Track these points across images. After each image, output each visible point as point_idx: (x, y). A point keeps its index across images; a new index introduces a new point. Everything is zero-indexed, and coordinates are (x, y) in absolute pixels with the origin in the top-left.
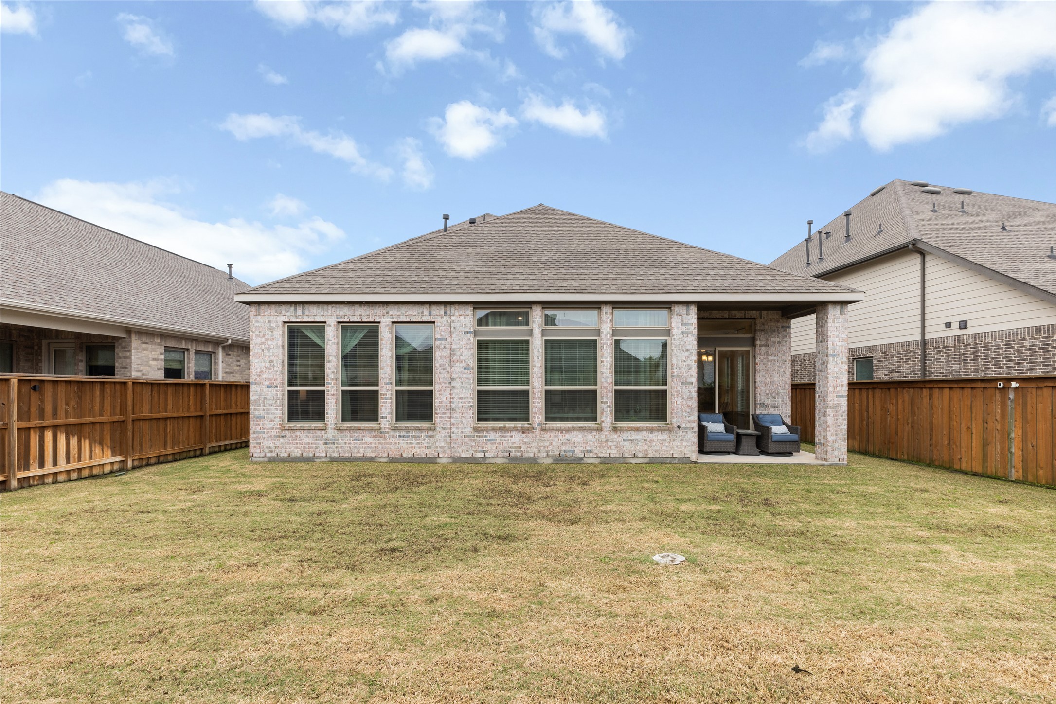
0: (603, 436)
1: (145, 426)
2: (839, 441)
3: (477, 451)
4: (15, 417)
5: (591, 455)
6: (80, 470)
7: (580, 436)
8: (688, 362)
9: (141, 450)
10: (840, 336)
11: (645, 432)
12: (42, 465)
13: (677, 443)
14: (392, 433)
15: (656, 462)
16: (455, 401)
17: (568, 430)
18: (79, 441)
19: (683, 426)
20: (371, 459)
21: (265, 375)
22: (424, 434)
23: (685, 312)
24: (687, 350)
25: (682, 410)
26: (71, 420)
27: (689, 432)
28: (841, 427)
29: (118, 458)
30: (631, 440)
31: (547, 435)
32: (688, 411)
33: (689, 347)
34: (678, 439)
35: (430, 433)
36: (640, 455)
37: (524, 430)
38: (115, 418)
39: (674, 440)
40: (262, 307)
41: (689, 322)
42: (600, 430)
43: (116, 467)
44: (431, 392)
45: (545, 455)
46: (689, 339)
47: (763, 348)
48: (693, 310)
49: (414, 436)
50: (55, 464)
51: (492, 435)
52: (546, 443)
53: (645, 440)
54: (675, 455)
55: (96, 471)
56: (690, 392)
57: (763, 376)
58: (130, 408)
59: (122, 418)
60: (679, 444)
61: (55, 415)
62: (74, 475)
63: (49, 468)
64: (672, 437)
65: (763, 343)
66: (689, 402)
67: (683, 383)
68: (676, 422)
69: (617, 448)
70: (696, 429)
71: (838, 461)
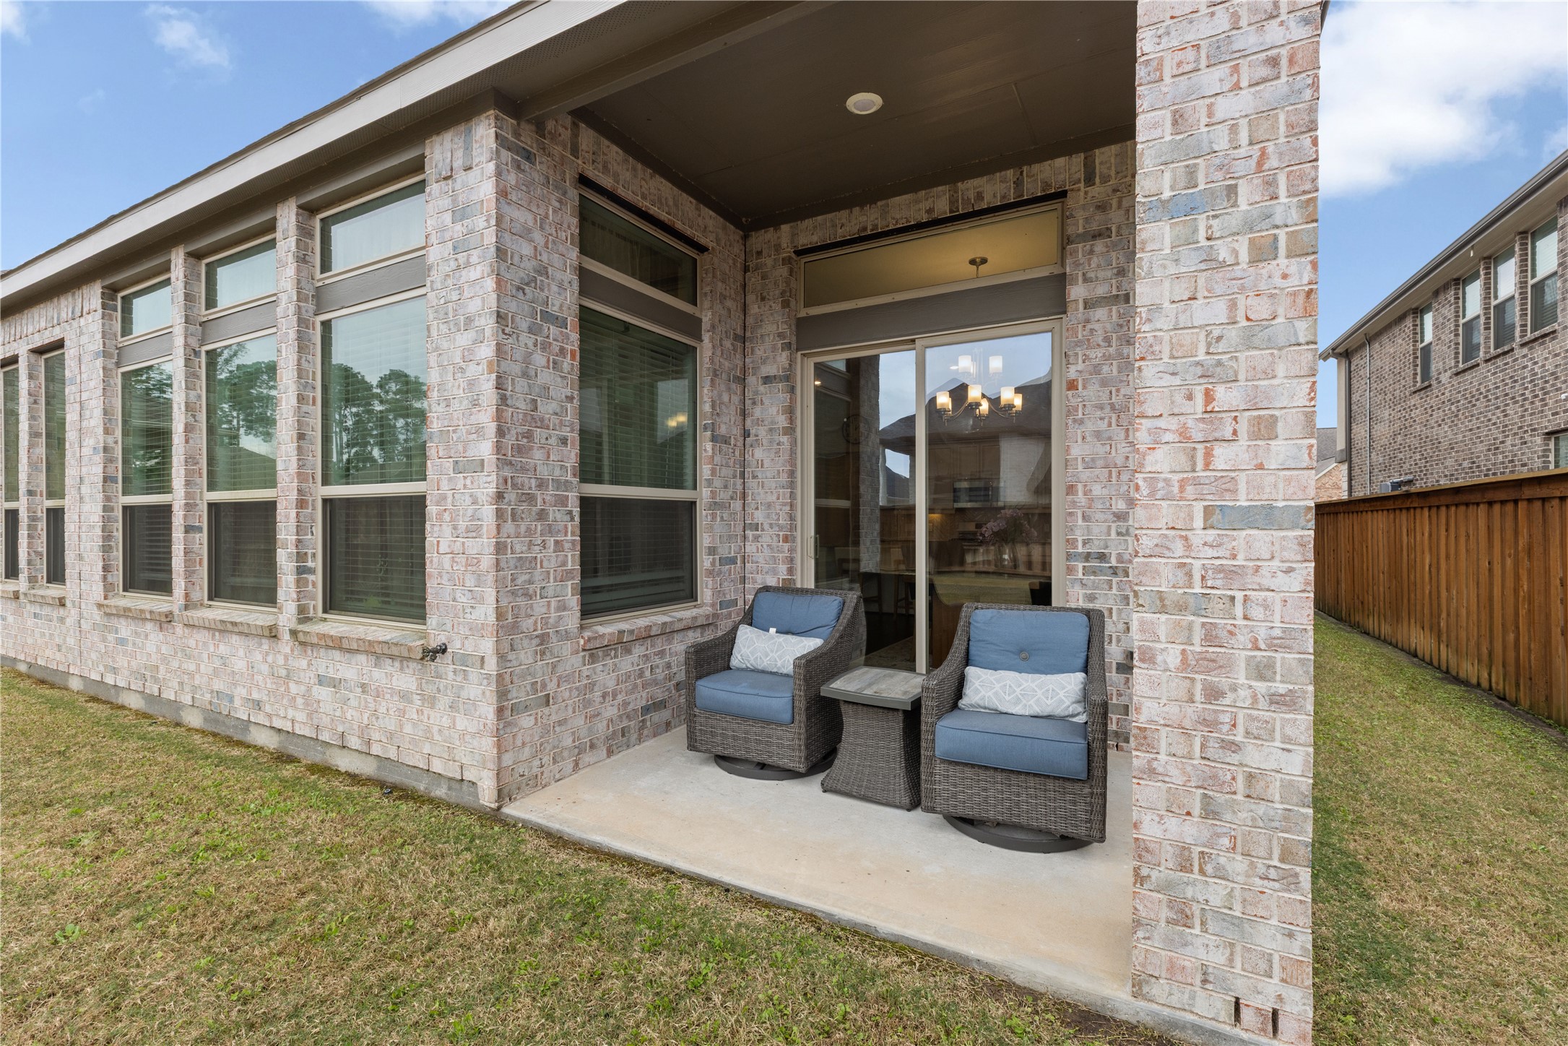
0: (281, 661)
3: (106, 668)
5: (261, 720)
7: (243, 652)
8: (473, 370)
11: (366, 657)
14: (28, 606)
15: (393, 779)
16: (85, 537)
19: (456, 644)
22: (56, 614)
23: (460, 158)
24: (468, 322)
25: (452, 580)
27: (474, 673)
28: (1255, 757)
30: (334, 683)
31: (194, 640)
32: (470, 581)
34: (442, 701)
35: (62, 612)
36: (355, 743)
37: (163, 621)
39: (432, 702)
41: (473, 198)
42: (272, 634)
44: (64, 510)
45: (190, 700)
47: (1101, 313)
51: (123, 628)
52: (192, 667)
53: (363, 689)
56: (475, 500)
57: (1098, 434)
60: (445, 722)
64: (431, 688)
65: (1101, 290)
66: (473, 546)
67: (457, 468)
68: (435, 629)
69: (307, 704)
70: (492, 665)
71: (1226, 1013)
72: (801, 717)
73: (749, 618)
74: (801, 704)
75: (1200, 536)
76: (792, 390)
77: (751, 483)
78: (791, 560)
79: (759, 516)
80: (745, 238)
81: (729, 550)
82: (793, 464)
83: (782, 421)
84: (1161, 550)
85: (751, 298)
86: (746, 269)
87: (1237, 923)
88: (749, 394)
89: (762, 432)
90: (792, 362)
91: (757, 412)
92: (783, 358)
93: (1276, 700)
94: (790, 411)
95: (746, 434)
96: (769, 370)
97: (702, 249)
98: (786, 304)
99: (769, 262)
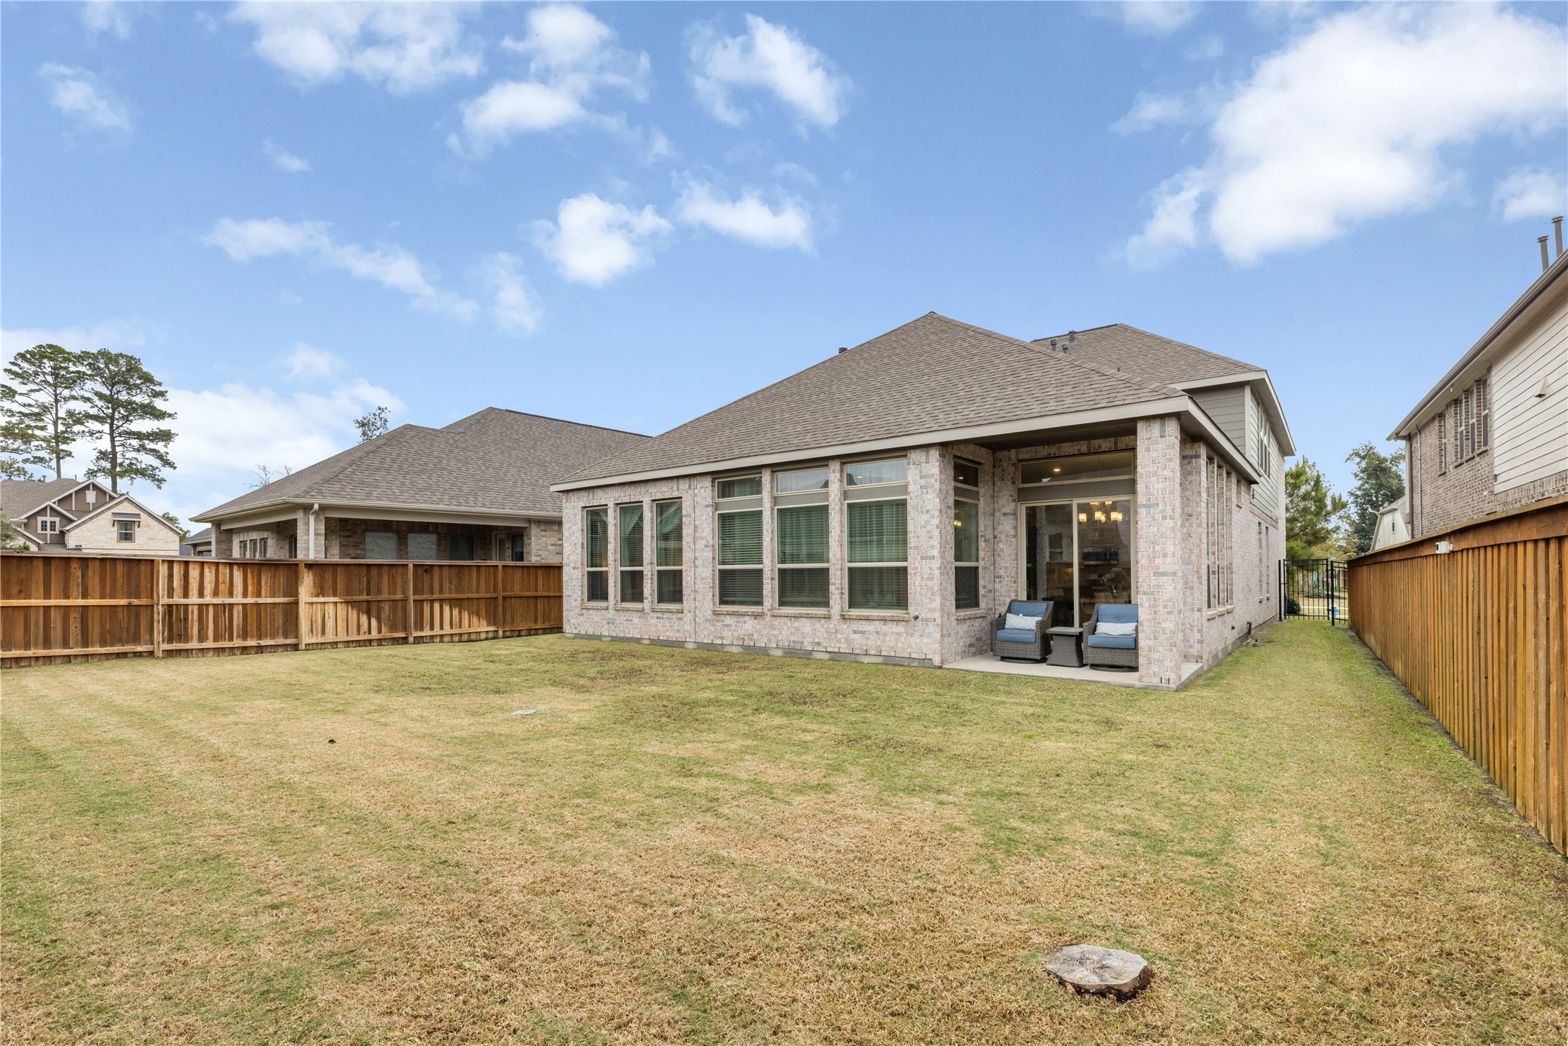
0: (832, 626)
1: (516, 603)
2: (1161, 649)
3: (715, 637)
4: (411, 592)
5: (820, 649)
6: (460, 634)
7: (808, 625)
8: (929, 527)
9: (512, 623)
10: (1160, 472)
11: (877, 622)
12: (432, 628)
13: (915, 640)
14: (652, 614)
15: (892, 662)
16: (698, 582)
17: (796, 617)
18: (460, 613)
19: (923, 615)
20: (638, 640)
21: (572, 558)
22: (675, 617)
23: (923, 459)
24: (928, 512)
25: (921, 594)
26: (454, 596)
27: (931, 624)
28: (1164, 625)
29: (492, 628)
30: (862, 633)
31: (777, 622)
32: (929, 595)
33: (930, 507)
34: (917, 634)
35: (680, 615)
36: (873, 652)
37: (756, 616)
38: (489, 595)
39: (912, 635)
40: (571, 494)
41: (930, 473)
42: (828, 617)
43: (490, 635)
44: (681, 571)
45: (775, 645)
46: (929, 497)
48: (934, 454)
49: (668, 618)
50: (442, 628)
51: (728, 620)
52: (776, 632)
53: (878, 633)
54: (914, 656)
55: (473, 637)
56: (931, 569)
58: (500, 587)
59: (494, 595)
60: (918, 641)
61: (441, 591)
62: (456, 638)
63: (437, 631)
64: (911, 631)
66: (930, 583)
67: (922, 558)
68: (912, 610)
69: (847, 641)
70: (939, 621)
71: (1159, 681)
72: (1039, 640)
73: (1009, 610)
74: (1039, 636)
75: (1153, 578)
76: (1016, 519)
77: (997, 558)
78: (1017, 591)
79: (1002, 573)
80: (994, 453)
81: (990, 587)
82: (1017, 549)
83: (1012, 532)
84: (1144, 581)
85: (996, 479)
86: (994, 467)
87: (1161, 661)
88: (996, 520)
89: (1003, 537)
90: (1016, 507)
91: (1000, 528)
92: (1012, 505)
93: (1168, 613)
94: (1016, 528)
95: (995, 537)
96: (1004, 510)
97: (979, 464)
98: (1013, 483)
99: (1005, 464)
